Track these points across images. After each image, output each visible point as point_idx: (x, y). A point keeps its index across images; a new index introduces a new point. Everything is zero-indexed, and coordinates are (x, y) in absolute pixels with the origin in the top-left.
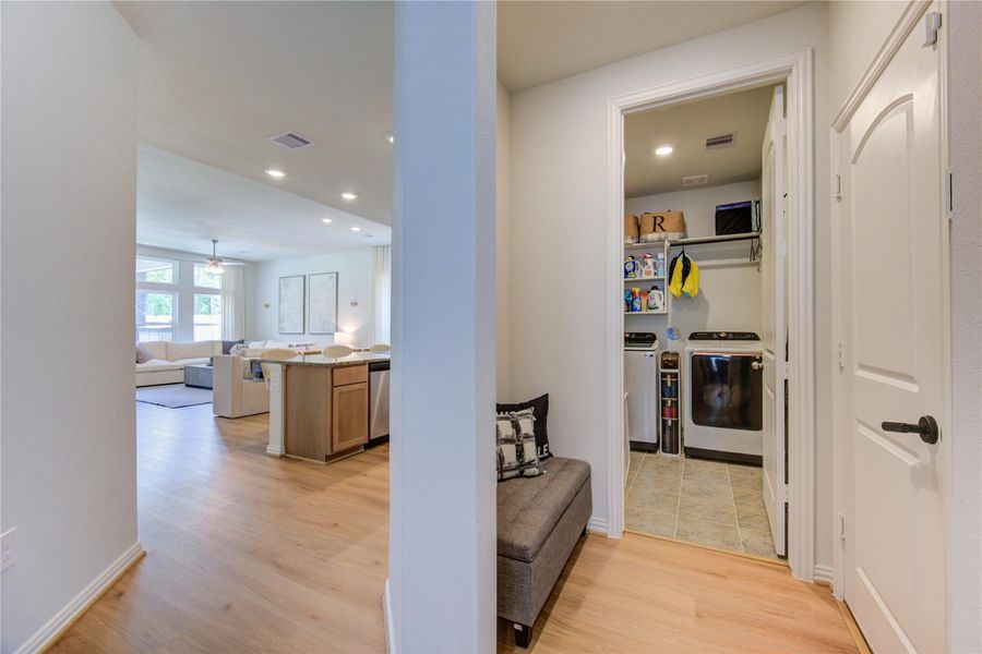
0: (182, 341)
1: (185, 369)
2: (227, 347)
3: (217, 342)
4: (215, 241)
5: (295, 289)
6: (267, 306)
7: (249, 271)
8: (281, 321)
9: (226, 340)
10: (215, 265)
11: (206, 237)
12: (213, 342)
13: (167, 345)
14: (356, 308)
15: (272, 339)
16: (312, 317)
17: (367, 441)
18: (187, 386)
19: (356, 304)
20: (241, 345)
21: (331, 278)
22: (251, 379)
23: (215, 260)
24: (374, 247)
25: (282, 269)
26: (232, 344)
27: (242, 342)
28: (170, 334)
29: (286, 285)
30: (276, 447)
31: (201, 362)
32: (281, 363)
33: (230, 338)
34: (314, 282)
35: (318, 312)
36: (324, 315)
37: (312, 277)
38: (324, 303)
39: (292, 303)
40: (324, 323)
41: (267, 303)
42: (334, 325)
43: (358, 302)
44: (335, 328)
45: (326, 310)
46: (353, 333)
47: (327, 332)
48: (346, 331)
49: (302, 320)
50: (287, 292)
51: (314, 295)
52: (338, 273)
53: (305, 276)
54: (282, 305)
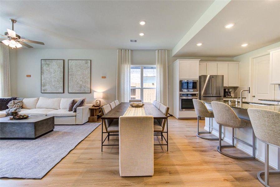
4: (13, 21)
5: (56, 67)
6: (29, 76)
8: (44, 86)
16: (71, 84)
24: (119, 49)
34: (71, 64)
35: (76, 81)
36: (81, 83)
37: (70, 61)
38: (81, 76)
39: (53, 75)
40: (81, 87)
41: (29, 74)
42: (89, 88)
43: (107, 77)
44: (90, 90)
45: (83, 80)
46: (103, 92)
47: (84, 92)
48: (97, 91)
49: (62, 85)
50: (48, 68)
51: (72, 72)
52: (91, 60)
53: (64, 60)
54: (45, 76)
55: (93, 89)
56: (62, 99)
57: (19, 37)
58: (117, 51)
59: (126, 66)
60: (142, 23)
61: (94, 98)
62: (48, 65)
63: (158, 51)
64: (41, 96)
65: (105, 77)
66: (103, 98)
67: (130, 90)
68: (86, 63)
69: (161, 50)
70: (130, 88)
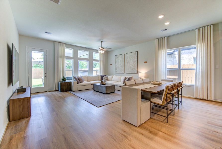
0: (91, 76)
1: (93, 85)
2: (102, 77)
4: (102, 42)
5: (121, 59)
6: (111, 65)
7: (108, 53)
8: (116, 69)
11: (100, 40)
12: (98, 76)
13: (87, 77)
14: (146, 64)
18: (94, 91)
24: (157, 39)
25: (116, 53)
27: (106, 76)
28: (87, 73)
33: (102, 75)
34: (128, 56)
35: (130, 66)
36: (132, 67)
37: (127, 54)
38: (132, 63)
39: (120, 63)
40: (132, 70)
41: (111, 64)
42: (136, 70)
43: (148, 61)
44: (137, 71)
45: (133, 65)
46: (145, 73)
47: (134, 73)
48: (141, 72)
49: (123, 69)
50: (118, 60)
51: (128, 60)
52: (138, 52)
53: (124, 54)
54: (116, 64)
55: (139, 70)
56: (122, 76)
57: (103, 48)
58: (155, 40)
59: (162, 51)
60: (161, 17)
61: (139, 77)
62: (118, 58)
63: (199, 29)
64: (115, 75)
65: (146, 62)
66: (145, 77)
67: (166, 71)
68: (135, 54)
69: (202, 27)
70: (165, 70)
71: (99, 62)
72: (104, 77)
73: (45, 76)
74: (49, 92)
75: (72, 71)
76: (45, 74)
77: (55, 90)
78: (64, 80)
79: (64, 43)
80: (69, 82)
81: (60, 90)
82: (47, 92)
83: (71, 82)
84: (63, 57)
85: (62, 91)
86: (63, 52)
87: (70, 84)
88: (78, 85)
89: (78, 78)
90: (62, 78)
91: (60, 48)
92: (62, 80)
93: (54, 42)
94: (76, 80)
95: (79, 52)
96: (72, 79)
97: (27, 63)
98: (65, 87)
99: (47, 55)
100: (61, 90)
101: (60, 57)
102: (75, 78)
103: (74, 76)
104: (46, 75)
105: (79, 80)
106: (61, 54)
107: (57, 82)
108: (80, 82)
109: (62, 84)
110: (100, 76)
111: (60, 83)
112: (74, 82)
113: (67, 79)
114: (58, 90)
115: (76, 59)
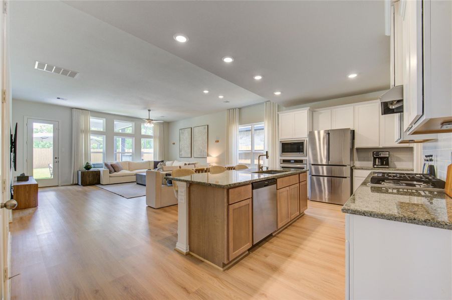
0: (136, 162)
1: (136, 175)
2: (156, 164)
3: (151, 161)
4: (149, 110)
5: (187, 135)
6: (174, 144)
7: (166, 126)
8: (180, 151)
9: (155, 160)
10: (150, 122)
11: (145, 108)
12: (149, 162)
13: (129, 163)
14: (218, 143)
15: (176, 160)
16: (195, 149)
17: (251, 245)
18: (137, 184)
19: (218, 141)
20: (162, 163)
21: (205, 128)
22: (166, 185)
23: (150, 120)
24: (228, 110)
25: (181, 125)
26: (158, 162)
27: (163, 161)
28: (131, 157)
29: (183, 133)
30: (182, 245)
31: (143, 172)
32: (186, 181)
33: (157, 160)
34: (196, 130)
35: (198, 146)
36: (201, 148)
37: (195, 128)
38: (201, 142)
39: (185, 141)
40: (201, 152)
41: (174, 142)
42: (206, 153)
45: (203, 145)
46: (216, 157)
47: (203, 157)
48: (212, 155)
49: (190, 151)
50: (183, 136)
51: (196, 138)
52: (208, 126)
53: (191, 128)
54: (181, 143)
55: (209, 153)
58: (226, 112)
59: (233, 127)
61: (207, 162)
63: (266, 103)
67: (238, 154)
70: (237, 152)
71: (152, 140)
72: (159, 164)
73: (55, 163)
74: (62, 186)
75: (102, 154)
76: (56, 158)
77: (72, 183)
78: (88, 167)
79: (89, 110)
80: (95, 171)
81: (80, 183)
82: (58, 186)
83: (99, 171)
84: (87, 131)
85: (84, 184)
86: (87, 123)
87: (97, 174)
88: (111, 175)
89: (112, 165)
90: (84, 164)
91: (82, 119)
92: (85, 167)
93: (72, 108)
94: (108, 168)
95: (115, 122)
96: (102, 167)
97: (25, 143)
98: (89, 179)
99: (59, 129)
100: (82, 183)
101: (82, 131)
102: (106, 165)
103: (106, 162)
104: (57, 160)
105: (113, 168)
106: (83, 127)
107: (76, 171)
108: (115, 171)
109: (84, 174)
110: (153, 163)
111: (80, 173)
112: (104, 171)
113: (94, 167)
114: (77, 184)
115: (109, 134)
